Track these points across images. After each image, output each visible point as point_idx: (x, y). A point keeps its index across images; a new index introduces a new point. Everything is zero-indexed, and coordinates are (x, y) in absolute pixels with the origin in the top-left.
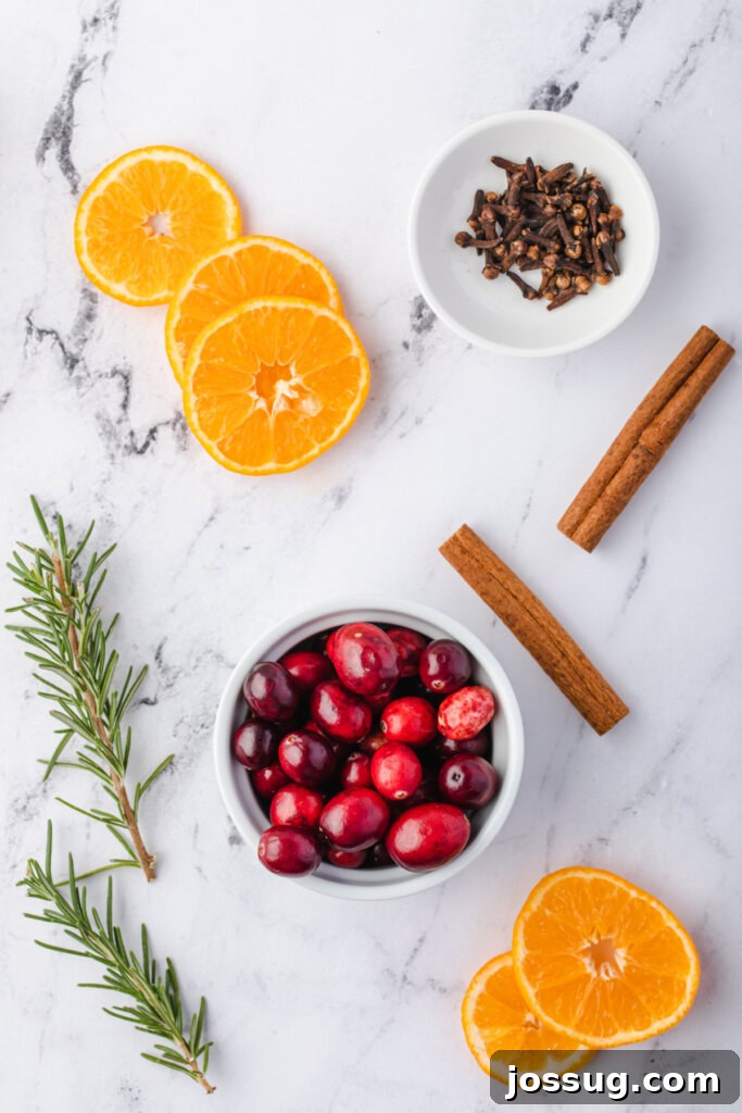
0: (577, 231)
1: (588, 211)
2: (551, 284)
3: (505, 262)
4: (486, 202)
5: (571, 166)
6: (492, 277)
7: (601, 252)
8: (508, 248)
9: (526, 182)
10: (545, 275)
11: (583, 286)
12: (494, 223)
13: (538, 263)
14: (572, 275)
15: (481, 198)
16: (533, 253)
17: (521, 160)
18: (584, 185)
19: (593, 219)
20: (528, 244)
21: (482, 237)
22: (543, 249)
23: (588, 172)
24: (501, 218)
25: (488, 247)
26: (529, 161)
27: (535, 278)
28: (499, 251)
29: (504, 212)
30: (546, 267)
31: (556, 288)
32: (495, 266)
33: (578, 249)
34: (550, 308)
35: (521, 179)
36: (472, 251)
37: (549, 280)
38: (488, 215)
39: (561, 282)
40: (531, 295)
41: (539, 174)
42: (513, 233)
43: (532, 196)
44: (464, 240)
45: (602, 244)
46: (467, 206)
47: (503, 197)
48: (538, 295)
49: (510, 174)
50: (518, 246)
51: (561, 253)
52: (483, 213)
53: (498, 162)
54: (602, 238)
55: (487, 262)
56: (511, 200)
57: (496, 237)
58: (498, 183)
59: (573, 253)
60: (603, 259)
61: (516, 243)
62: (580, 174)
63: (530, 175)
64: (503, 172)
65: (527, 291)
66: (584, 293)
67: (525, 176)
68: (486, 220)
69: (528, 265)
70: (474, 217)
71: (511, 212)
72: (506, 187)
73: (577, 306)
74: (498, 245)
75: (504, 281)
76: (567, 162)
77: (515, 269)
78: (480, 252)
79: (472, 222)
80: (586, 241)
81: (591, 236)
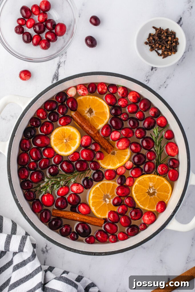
0: (169, 43)
1: (172, 38)
2: (164, 53)
3: (154, 48)
4: (151, 35)
5: (168, 29)
6: (152, 51)
7: (173, 47)
8: (155, 45)
9: (159, 32)
10: (162, 51)
11: (170, 54)
12: (152, 40)
13: (161, 49)
14: (168, 51)
15: (150, 35)
16: (160, 47)
17: (159, 28)
18: (171, 33)
19: (173, 40)
20: (160, 45)
21: (150, 43)
22: (162, 46)
23: (172, 31)
24: (154, 39)
25: (151, 45)
26: (160, 28)
27: (160, 52)
28: (153, 46)
29: (155, 38)
30: (163, 50)
31: (165, 54)
32: (152, 49)
33: (169, 46)
34: (163, 58)
35: (158, 31)
36: (148, 46)
37: (163, 52)
38: (151, 38)
39: (166, 53)
40: (159, 55)
41: (162, 30)
42: (156, 42)
43: (160, 35)
44: (146, 43)
45: (174, 45)
46: (147, 36)
47: (154, 35)
48: (161, 55)
49: (156, 30)
50: (157, 45)
51: (166, 47)
52: (150, 38)
53: (154, 27)
54: (174, 44)
55: (151, 48)
56: (156, 35)
57: (153, 43)
58: (153, 32)
59: (168, 47)
60: (174, 49)
61: (157, 44)
62: (170, 31)
63: (160, 31)
64: (154, 30)
65: (158, 54)
66: (170, 55)
67: (159, 31)
68: (151, 39)
69: (159, 49)
70: (149, 38)
71: (156, 38)
72: (155, 33)
73: (168, 58)
74: (153, 45)
75: (154, 52)
76: (167, 28)
77: (156, 49)
78: (150, 46)
79: (148, 40)
80: (170, 45)
81: (172, 44)
